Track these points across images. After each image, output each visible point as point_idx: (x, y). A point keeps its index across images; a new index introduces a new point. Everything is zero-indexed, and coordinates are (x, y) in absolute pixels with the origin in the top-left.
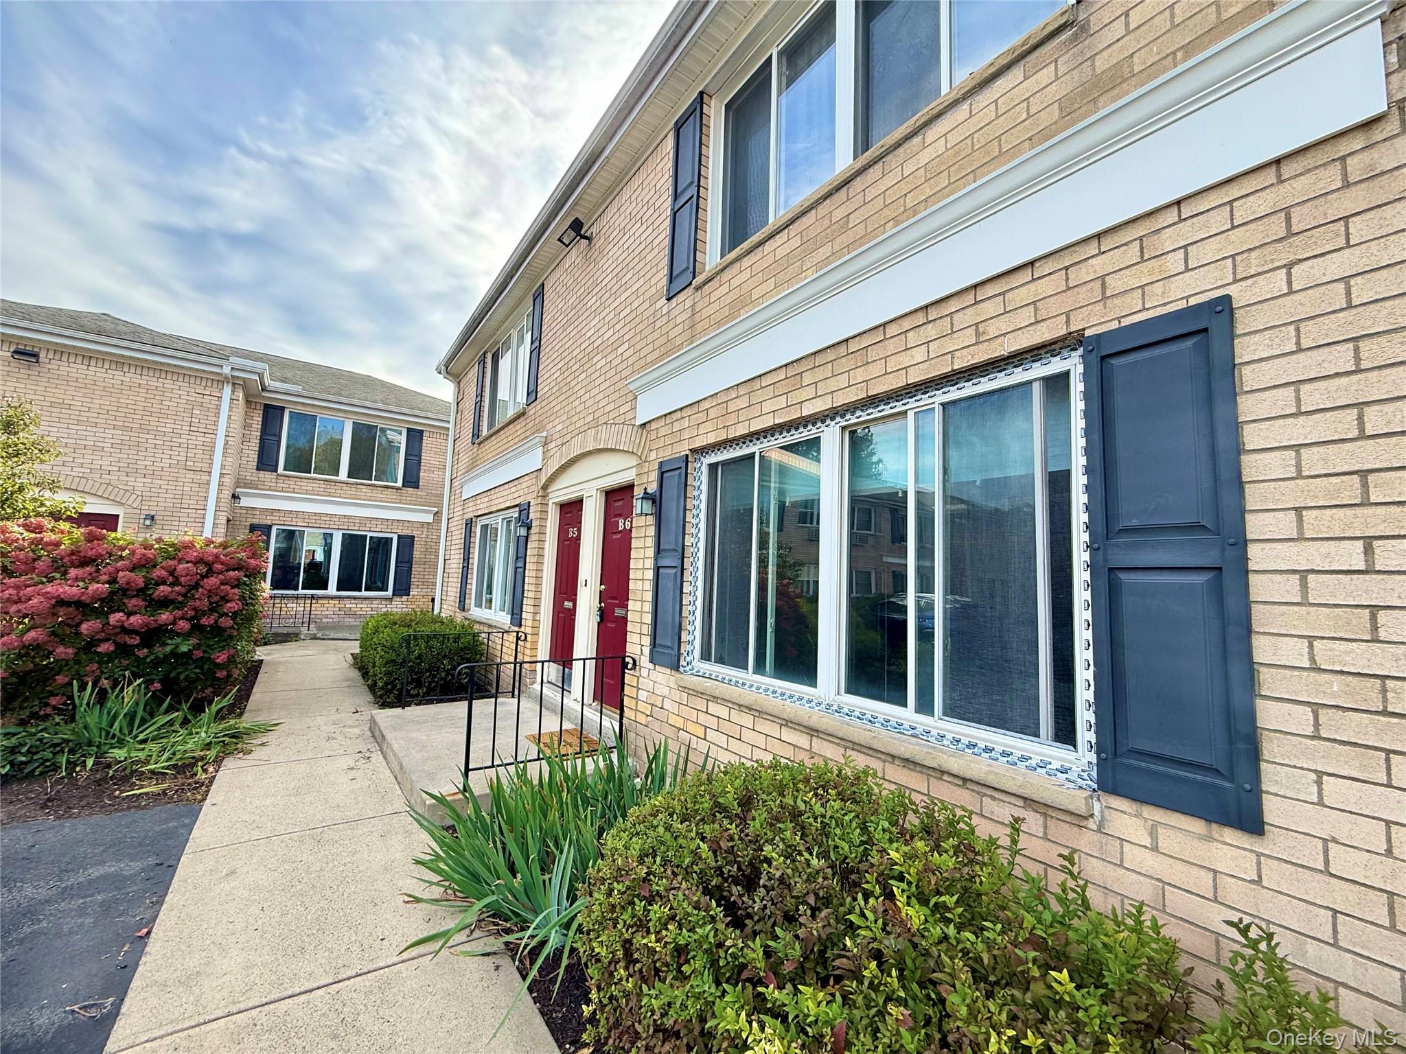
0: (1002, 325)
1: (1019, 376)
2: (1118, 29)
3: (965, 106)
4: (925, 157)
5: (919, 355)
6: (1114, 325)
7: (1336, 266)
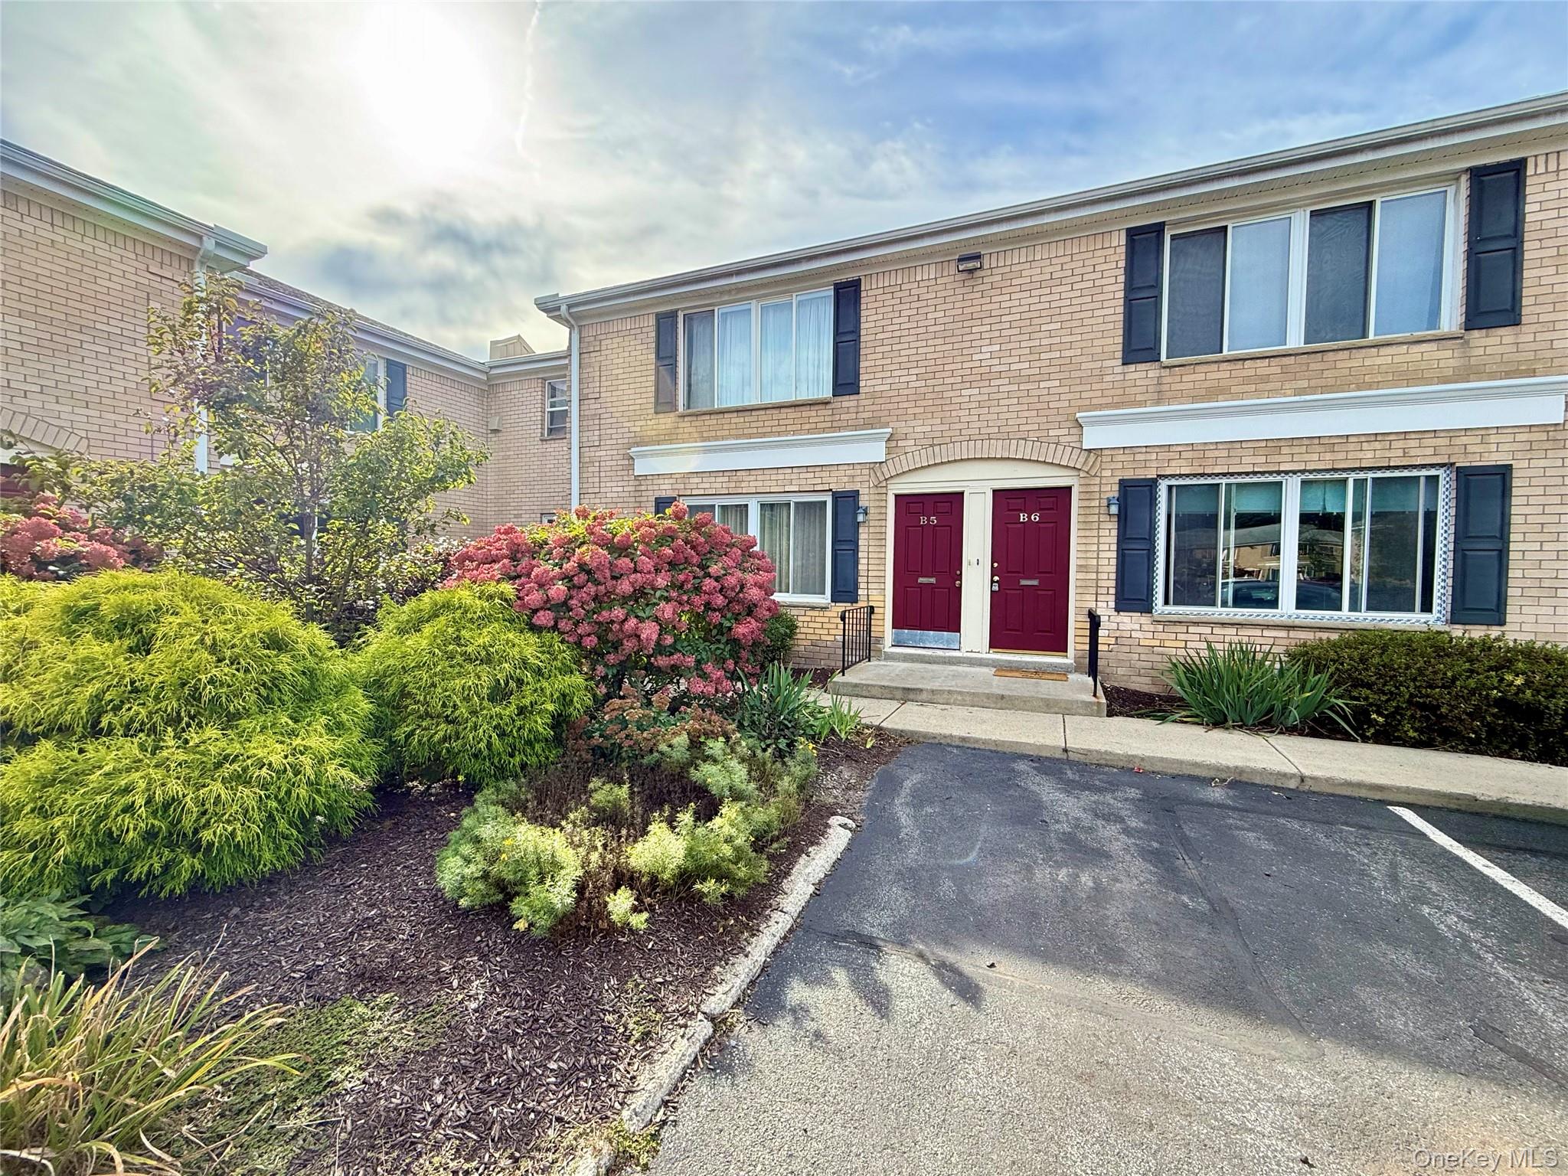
0: (1418, 452)
1: (1415, 473)
2: (1481, 351)
3: (1405, 347)
4: (1378, 361)
5: (1370, 455)
6: (1468, 464)
7: (1542, 463)
